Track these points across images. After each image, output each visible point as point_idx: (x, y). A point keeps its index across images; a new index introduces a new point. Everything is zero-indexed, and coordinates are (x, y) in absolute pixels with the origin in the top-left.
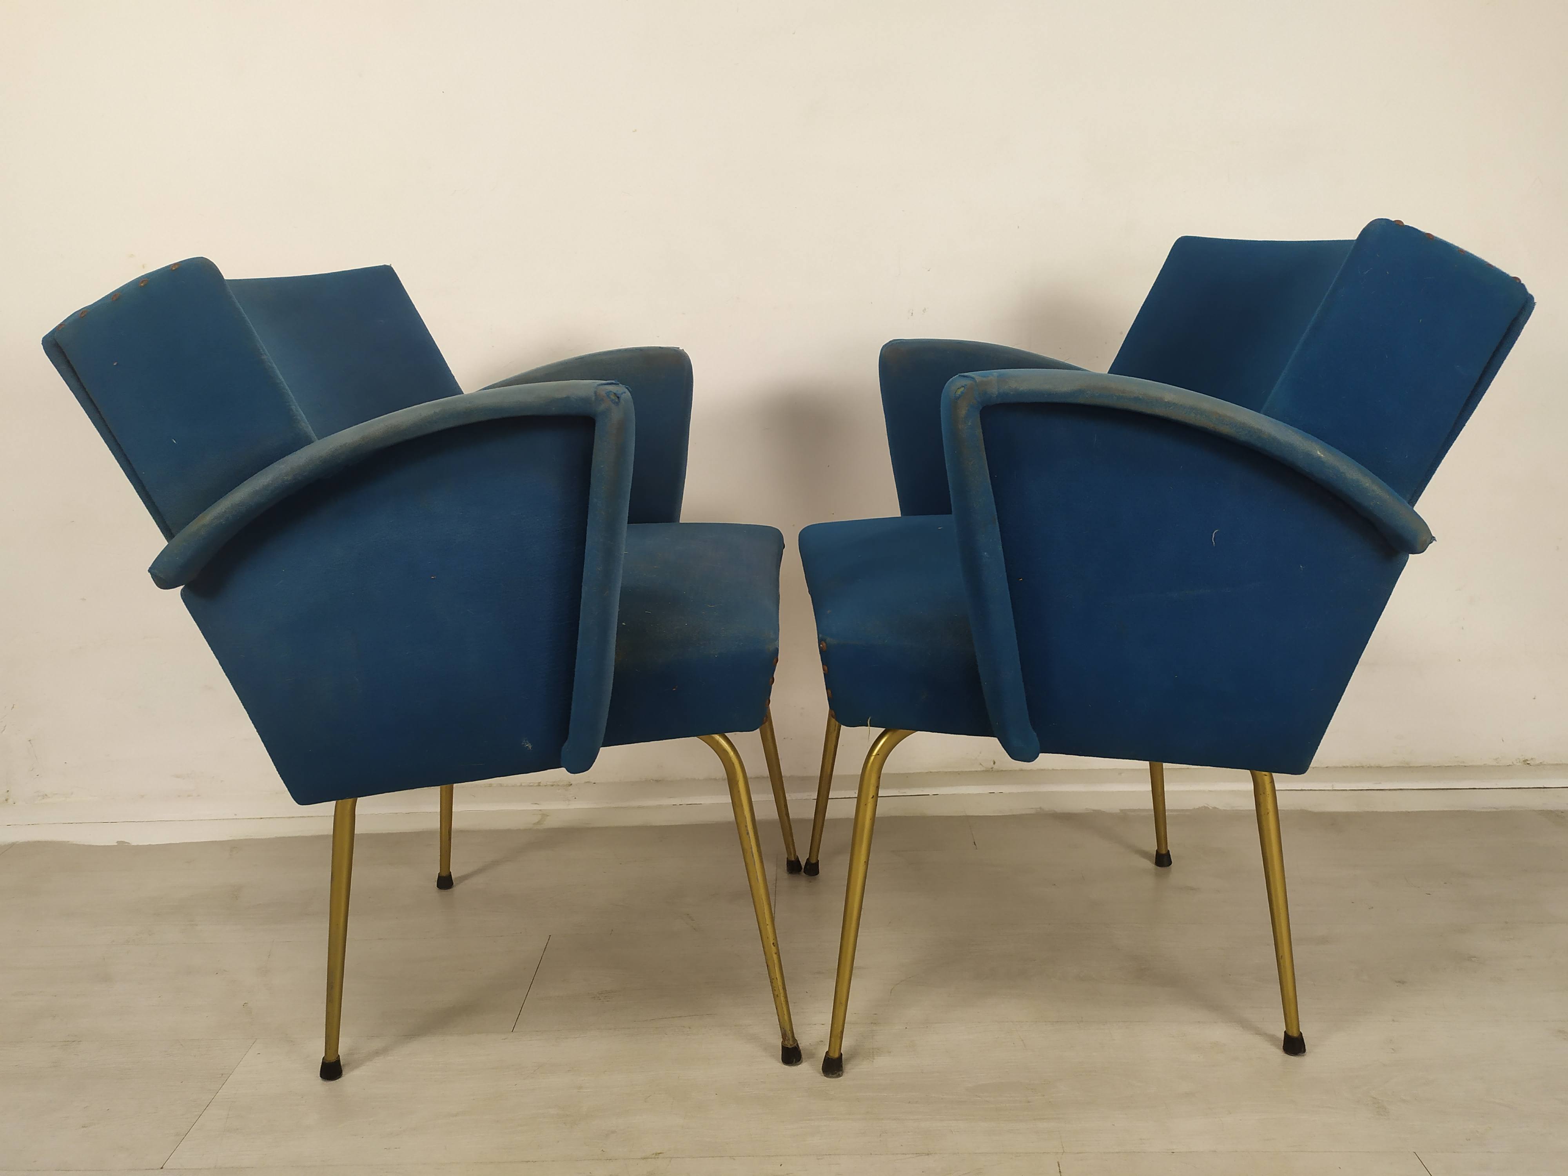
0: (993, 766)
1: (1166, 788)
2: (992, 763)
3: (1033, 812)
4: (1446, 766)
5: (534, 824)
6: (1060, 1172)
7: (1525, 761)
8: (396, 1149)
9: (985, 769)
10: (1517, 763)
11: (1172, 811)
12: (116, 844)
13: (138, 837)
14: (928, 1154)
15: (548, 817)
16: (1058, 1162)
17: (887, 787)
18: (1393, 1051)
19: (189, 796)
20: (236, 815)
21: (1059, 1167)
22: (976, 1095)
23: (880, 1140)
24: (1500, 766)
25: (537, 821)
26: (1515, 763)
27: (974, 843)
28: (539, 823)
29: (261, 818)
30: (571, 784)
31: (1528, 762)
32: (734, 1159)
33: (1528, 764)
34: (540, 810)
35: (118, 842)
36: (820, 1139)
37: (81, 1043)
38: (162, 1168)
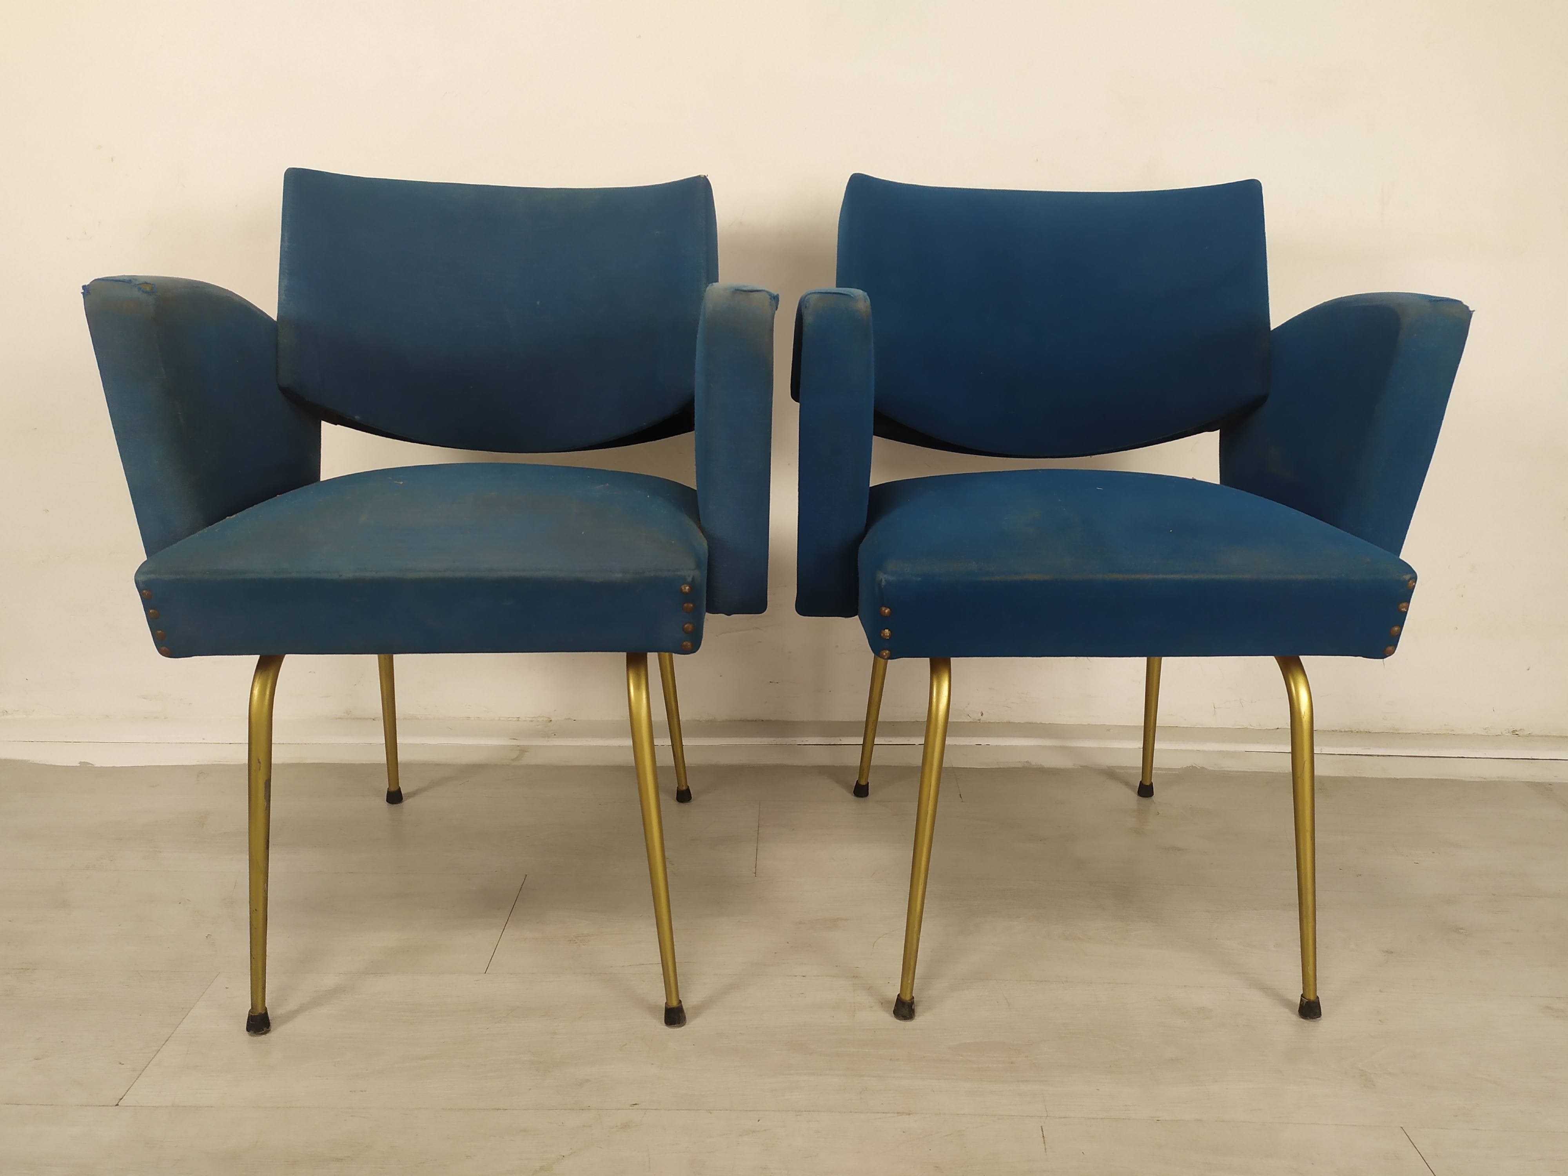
0: (981, 717)
1: (1157, 746)
2: (980, 714)
3: (1020, 766)
4: (1435, 734)
5: (512, 760)
6: (1043, 1136)
7: (1514, 731)
8: (362, 1093)
9: (972, 721)
10: (1506, 733)
11: (1159, 769)
12: (79, 765)
13: (101, 759)
14: (909, 1114)
15: (527, 753)
16: (1042, 1127)
17: (883, 735)
18: (1380, 1022)
19: (156, 718)
20: (204, 739)
21: (1042, 1131)
22: (959, 1054)
23: (861, 1098)
24: (1489, 736)
25: (515, 757)
26: (1504, 733)
27: (960, 795)
28: (517, 759)
29: (230, 744)
30: (551, 721)
31: (1517, 733)
32: (711, 1113)
33: (1517, 734)
34: (518, 746)
35: (80, 763)
36: (799, 1095)
37: (36, 971)
38: (117, 1105)
